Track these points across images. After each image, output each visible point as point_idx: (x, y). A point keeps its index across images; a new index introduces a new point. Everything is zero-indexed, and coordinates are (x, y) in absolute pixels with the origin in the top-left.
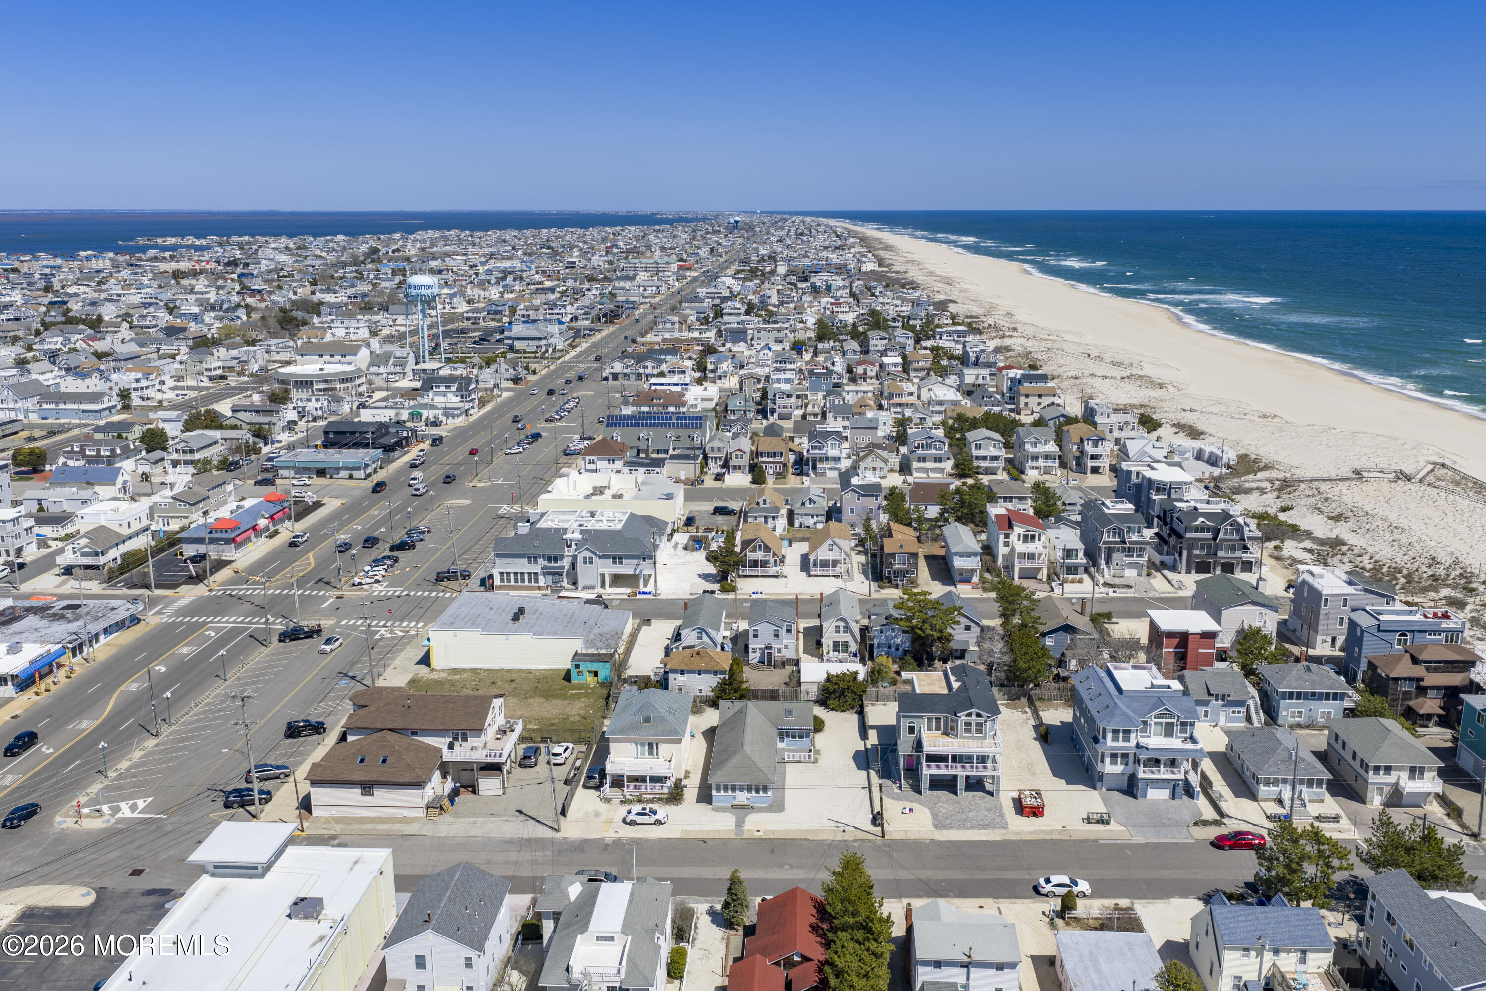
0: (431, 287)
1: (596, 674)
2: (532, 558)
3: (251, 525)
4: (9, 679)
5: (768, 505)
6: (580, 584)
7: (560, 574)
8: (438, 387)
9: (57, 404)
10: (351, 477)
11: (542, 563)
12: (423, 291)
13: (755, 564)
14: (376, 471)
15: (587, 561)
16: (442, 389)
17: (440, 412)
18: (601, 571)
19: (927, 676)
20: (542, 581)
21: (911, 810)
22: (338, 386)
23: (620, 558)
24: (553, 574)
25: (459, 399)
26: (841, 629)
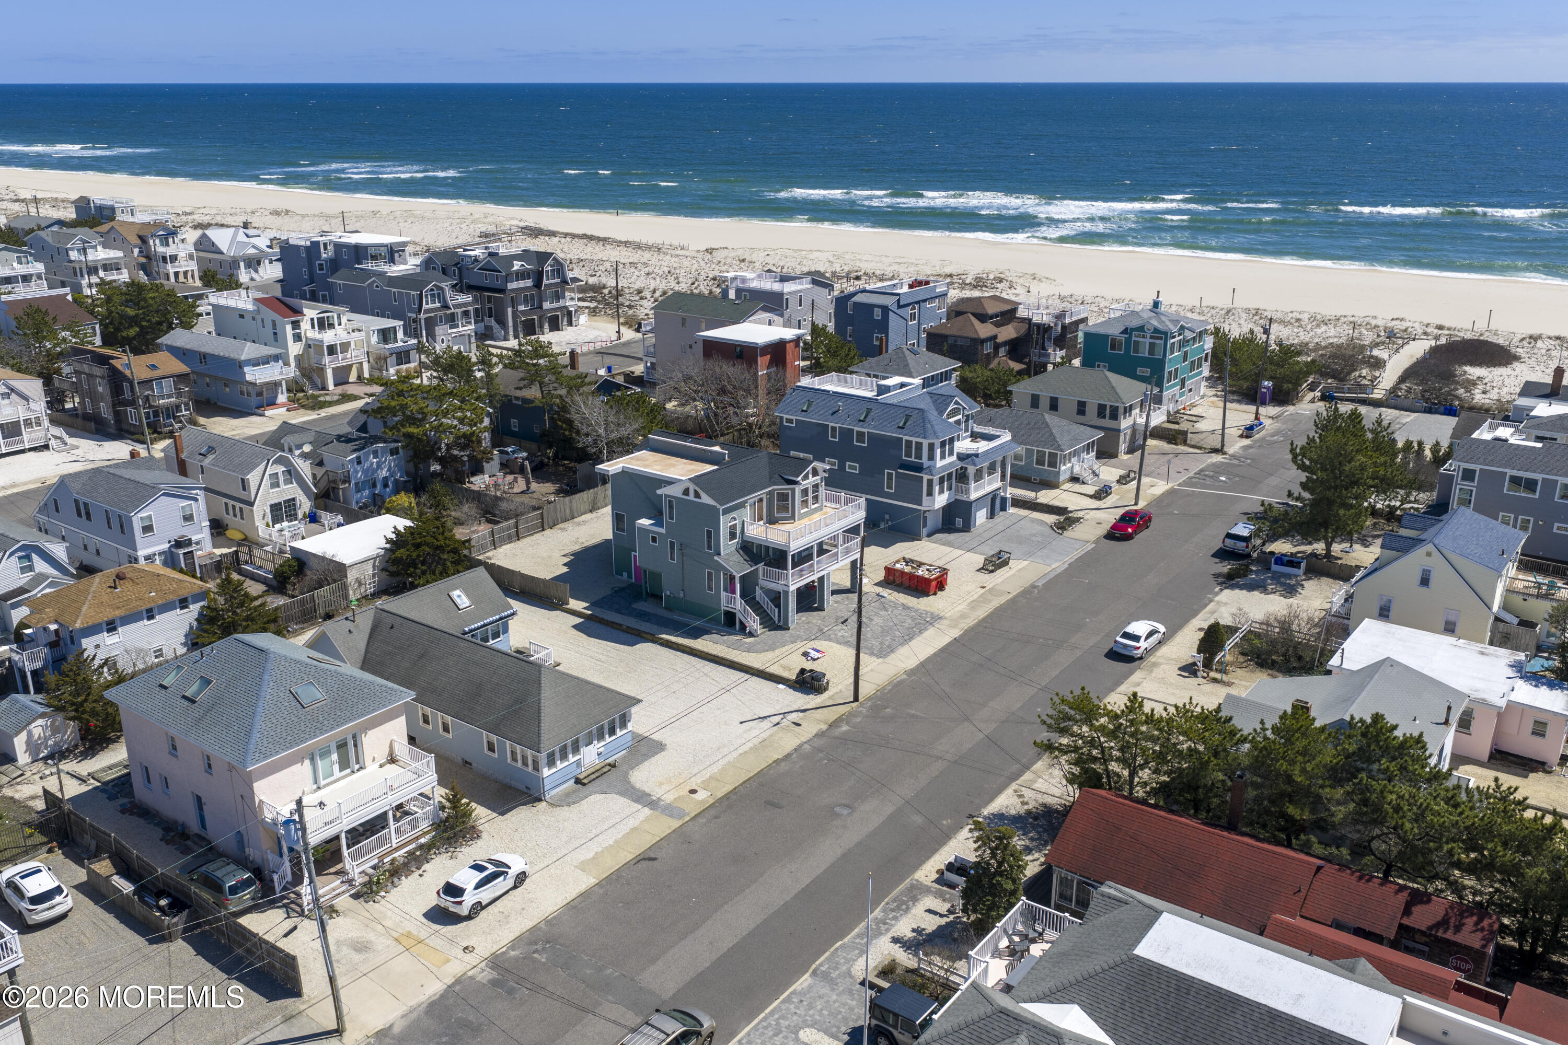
26: (281, 479)
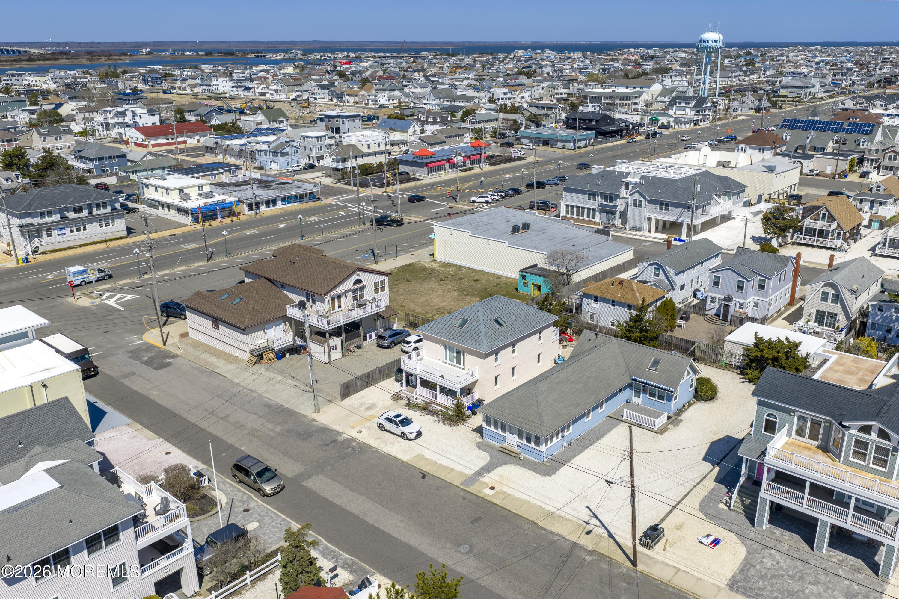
0: (716, 41)
1: (539, 287)
2: (592, 195)
3: (448, 157)
4: (190, 212)
5: (882, 192)
6: (628, 226)
7: (613, 213)
8: (680, 103)
9: (451, 101)
10: (564, 147)
11: (599, 200)
12: (710, 44)
13: (811, 232)
14: (586, 146)
15: (637, 204)
16: (683, 105)
17: (672, 120)
18: (648, 215)
19: (855, 361)
20: (598, 217)
21: (716, 542)
22: (619, 102)
23: (667, 205)
24: (607, 212)
25: (694, 113)
26: (830, 297)
